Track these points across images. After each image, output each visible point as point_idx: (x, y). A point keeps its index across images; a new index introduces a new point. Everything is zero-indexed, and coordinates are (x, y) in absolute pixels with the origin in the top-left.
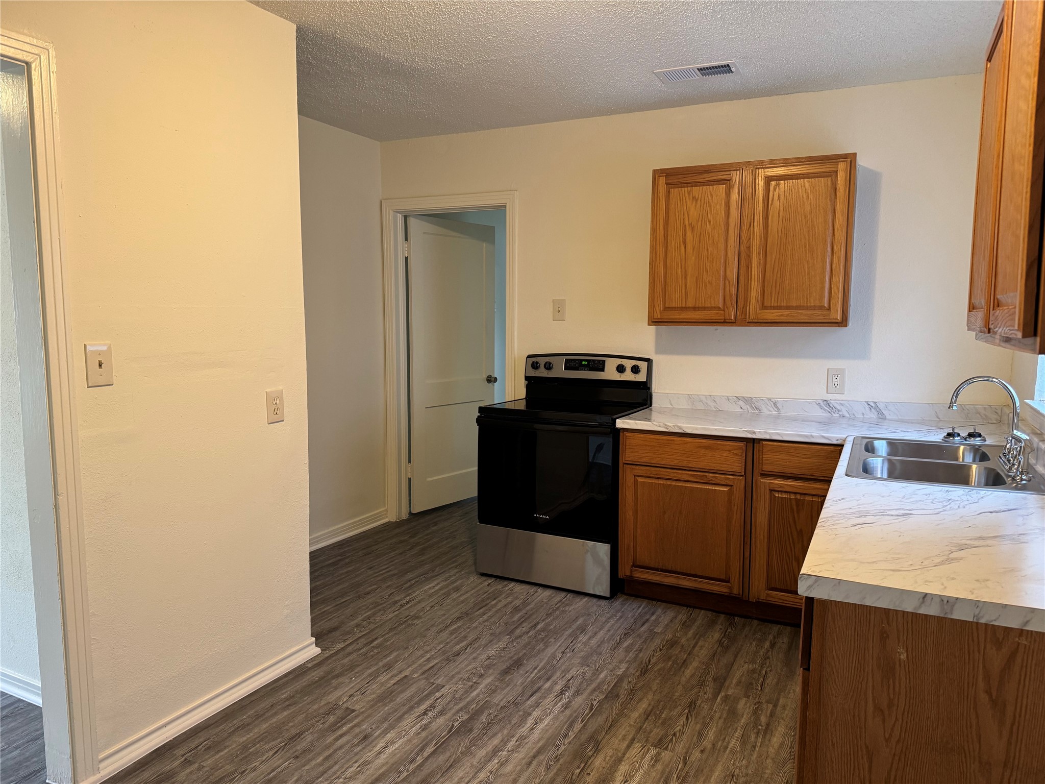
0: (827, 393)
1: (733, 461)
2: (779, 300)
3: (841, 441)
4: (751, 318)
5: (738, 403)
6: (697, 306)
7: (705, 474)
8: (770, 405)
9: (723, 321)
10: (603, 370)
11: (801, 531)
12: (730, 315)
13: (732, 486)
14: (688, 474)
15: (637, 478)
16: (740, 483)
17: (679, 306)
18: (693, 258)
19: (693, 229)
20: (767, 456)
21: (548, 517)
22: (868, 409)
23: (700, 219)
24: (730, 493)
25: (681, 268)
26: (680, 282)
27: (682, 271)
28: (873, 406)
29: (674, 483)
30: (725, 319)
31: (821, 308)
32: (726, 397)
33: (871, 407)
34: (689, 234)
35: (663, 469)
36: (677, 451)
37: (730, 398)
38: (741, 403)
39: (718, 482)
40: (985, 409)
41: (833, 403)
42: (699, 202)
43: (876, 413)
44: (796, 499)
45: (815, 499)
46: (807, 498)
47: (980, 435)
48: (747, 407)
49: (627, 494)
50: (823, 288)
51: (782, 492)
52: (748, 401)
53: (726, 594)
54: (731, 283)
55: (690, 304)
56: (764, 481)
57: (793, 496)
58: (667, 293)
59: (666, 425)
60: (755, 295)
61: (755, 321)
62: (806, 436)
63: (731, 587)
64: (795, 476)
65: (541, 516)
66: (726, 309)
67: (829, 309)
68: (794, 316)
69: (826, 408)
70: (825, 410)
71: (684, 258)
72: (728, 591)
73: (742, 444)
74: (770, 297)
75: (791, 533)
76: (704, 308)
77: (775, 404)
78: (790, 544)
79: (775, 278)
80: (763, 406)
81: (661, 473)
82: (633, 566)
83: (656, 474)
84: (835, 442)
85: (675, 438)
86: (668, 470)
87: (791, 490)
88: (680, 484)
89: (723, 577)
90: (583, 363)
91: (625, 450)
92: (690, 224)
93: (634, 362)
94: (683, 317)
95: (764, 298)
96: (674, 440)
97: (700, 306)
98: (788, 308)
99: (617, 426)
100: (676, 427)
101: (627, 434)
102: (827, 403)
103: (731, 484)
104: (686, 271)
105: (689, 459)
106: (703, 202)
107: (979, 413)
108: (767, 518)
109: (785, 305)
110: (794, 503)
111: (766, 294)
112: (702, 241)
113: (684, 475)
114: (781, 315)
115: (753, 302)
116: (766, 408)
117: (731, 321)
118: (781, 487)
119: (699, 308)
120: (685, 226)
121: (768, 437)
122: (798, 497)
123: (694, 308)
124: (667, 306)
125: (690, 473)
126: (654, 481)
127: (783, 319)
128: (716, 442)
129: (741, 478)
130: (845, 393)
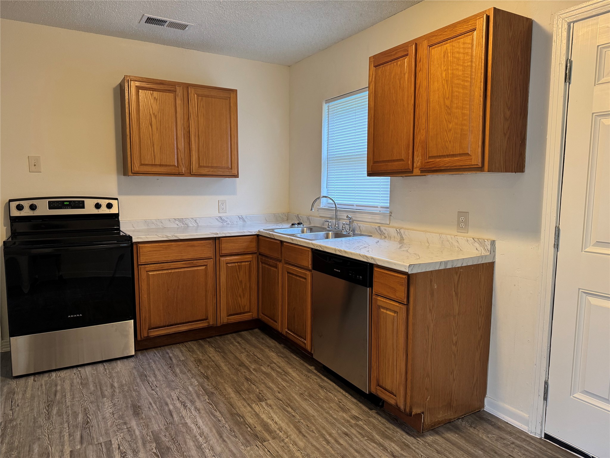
0: (219, 213)
1: (208, 251)
2: (207, 163)
3: (256, 232)
4: (193, 172)
5: (175, 222)
6: (162, 164)
7: (191, 262)
8: (193, 222)
9: (178, 173)
10: (83, 207)
11: (241, 281)
12: (182, 170)
13: (206, 265)
14: (182, 264)
15: (148, 272)
16: (210, 263)
17: (150, 163)
18: (157, 134)
19: (155, 117)
20: (223, 245)
21: (81, 315)
22: (239, 219)
23: (160, 112)
24: (206, 269)
25: (150, 139)
26: (150, 149)
27: (150, 142)
28: (241, 218)
29: (173, 271)
30: (179, 173)
31: (228, 168)
32: (168, 220)
33: (240, 218)
34: (153, 119)
35: (165, 264)
36: (175, 251)
37: (170, 220)
38: (177, 222)
39: (200, 264)
40: (282, 214)
41: (223, 218)
42: (158, 101)
43: (242, 221)
44: (238, 265)
45: (247, 263)
46: (243, 264)
47: (302, 224)
48: (181, 225)
49: (142, 285)
50: (228, 157)
51: (231, 263)
52: (181, 220)
53: (206, 327)
54: (181, 151)
55: (157, 162)
56: (223, 259)
57: (236, 264)
58: (142, 156)
59: (167, 236)
60: (195, 159)
61: (196, 174)
62: (242, 232)
63: (208, 322)
64: (236, 253)
65: (75, 316)
66: (179, 167)
67: (231, 168)
68: (215, 172)
69: (220, 221)
70: (220, 222)
71: (151, 134)
72: (208, 325)
73: (211, 241)
74: (203, 161)
75: (237, 283)
76: (166, 165)
77: (195, 221)
78: (236, 288)
79: (204, 151)
80: (189, 223)
81: (165, 266)
82: (149, 329)
83: (162, 268)
84: (254, 234)
85: (173, 243)
86: (169, 264)
87: (237, 261)
88: (177, 270)
89: (204, 318)
90: (65, 203)
91: (140, 256)
92: (154, 114)
93: (108, 201)
94: (154, 171)
95: (199, 161)
96: (172, 245)
97: (164, 164)
98: (212, 167)
99: (133, 241)
100: (173, 237)
101: (140, 245)
102: (221, 217)
103: (206, 264)
104: (153, 142)
105: (182, 255)
106: (160, 101)
107: (280, 217)
108: (225, 278)
109: (210, 165)
110: (237, 267)
111: (200, 159)
112: (162, 125)
113: (179, 264)
114: (209, 171)
115: (194, 163)
116: (191, 223)
117: (182, 174)
118: (231, 260)
119: (163, 165)
120: (151, 114)
121: (224, 235)
122: (239, 264)
123: (160, 165)
124: (142, 163)
125: (183, 262)
126: (160, 272)
127: (210, 173)
128: (197, 242)
129: (211, 260)
130: (227, 212)
